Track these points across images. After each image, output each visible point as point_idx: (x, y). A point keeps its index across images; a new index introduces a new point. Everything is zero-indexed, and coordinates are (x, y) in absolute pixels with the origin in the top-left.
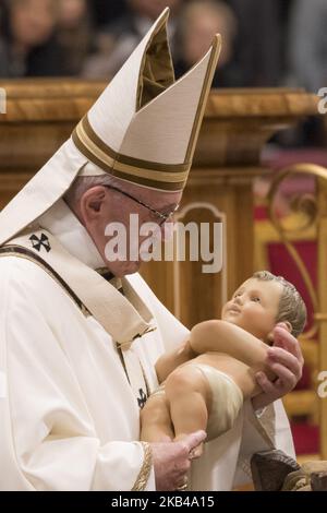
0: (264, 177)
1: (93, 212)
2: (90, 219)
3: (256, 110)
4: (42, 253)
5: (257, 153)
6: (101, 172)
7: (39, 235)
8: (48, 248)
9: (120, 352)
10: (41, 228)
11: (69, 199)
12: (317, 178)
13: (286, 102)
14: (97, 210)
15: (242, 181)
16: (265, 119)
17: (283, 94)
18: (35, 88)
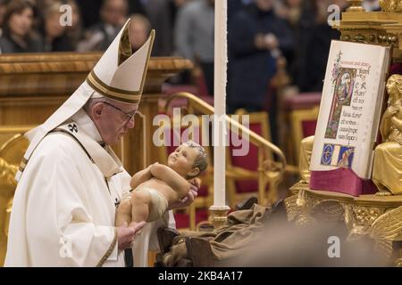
0: (164, 98)
1: (98, 115)
2: (97, 118)
3: (160, 67)
4: (74, 133)
5: (160, 87)
6: (101, 96)
7: (72, 124)
8: (76, 131)
9: (106, 181)
10: (73, 121)
11: (86, 108)
12: (188, 98)
13: (174, 63)
14: (100, 114)
15: (154, 100)
16: (164, 71)
17: (173, 59)
18: (55, 56)
